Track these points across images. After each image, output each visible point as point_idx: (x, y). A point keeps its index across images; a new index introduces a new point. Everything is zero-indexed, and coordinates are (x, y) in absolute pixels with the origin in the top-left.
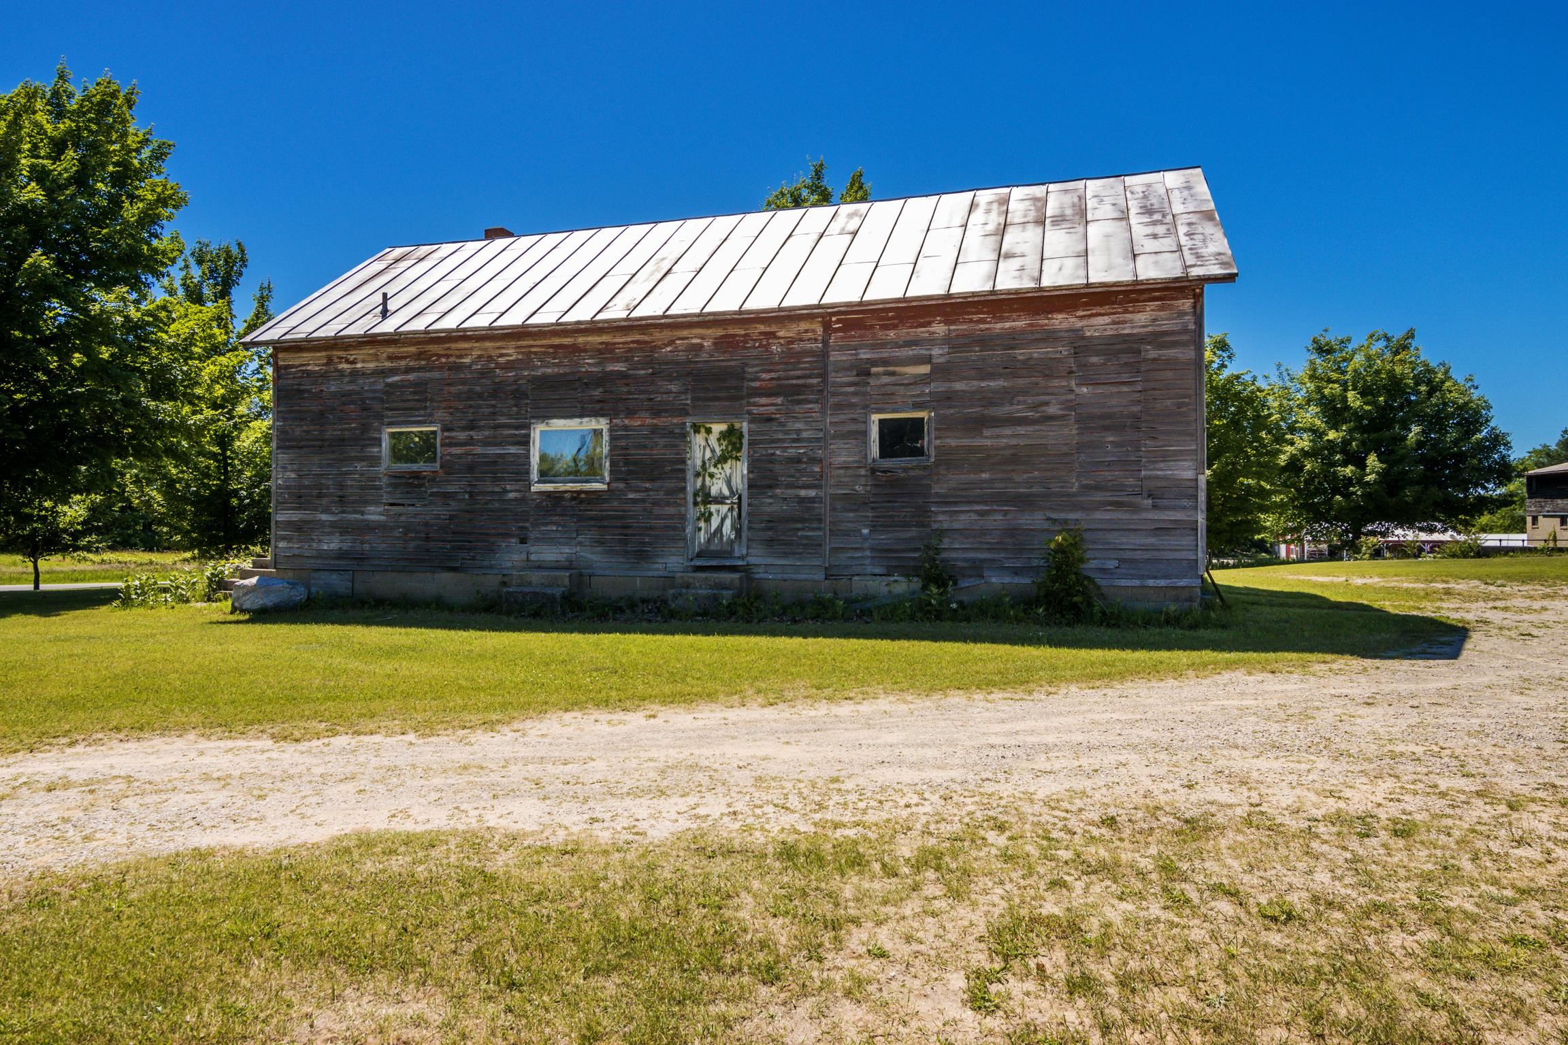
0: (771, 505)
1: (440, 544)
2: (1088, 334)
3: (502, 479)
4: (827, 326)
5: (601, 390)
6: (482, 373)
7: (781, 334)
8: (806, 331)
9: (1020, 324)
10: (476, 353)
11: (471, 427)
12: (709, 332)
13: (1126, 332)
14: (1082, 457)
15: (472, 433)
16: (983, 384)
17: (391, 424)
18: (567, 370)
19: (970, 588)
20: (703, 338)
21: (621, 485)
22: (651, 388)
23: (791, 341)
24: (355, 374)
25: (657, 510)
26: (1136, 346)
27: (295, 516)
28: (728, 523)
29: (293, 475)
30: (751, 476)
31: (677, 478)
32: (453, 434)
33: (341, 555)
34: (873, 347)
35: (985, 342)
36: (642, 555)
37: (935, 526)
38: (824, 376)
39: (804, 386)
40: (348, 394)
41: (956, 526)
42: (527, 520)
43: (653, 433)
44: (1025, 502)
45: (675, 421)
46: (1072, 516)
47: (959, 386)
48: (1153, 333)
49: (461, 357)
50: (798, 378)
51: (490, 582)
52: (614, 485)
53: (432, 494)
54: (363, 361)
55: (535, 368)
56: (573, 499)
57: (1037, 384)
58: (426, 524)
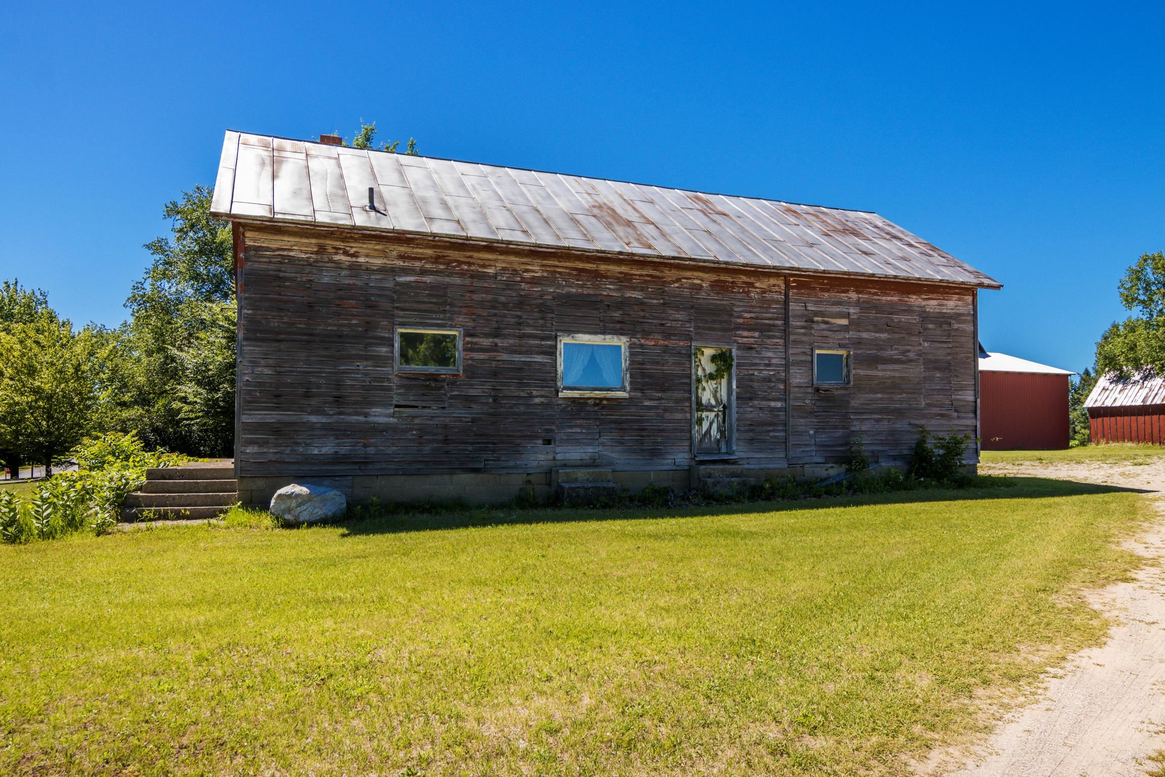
0: (752, 413)
1: (462, 447)
2: (928, 310)
3: (528, 385)
4: (787, 283)
5: (621, 312)
6: (508, 285)
7: (757, 285)
8: (774, 285)
9: (895, 299)
10: (500, 265)
11: (496, 333)
12: (706, 276)
13: (944, 311)
14: (927, 386)
15: (496, 340)
16: (877, 335)
17: (403, 325)
18: (591, 292)
19: (873, 471)
20: (702, 280)
21: (639, 394)
22: (663, 315)
23: (764, 292)
24: (355, 268)
25: (667, 416)
26: (949, 320)
27: (271, 417)
28: (715, 426)
29: (267, 371)
30: (738, 390)
31: (684, 390)
32: (475, 340)
33: (337, 459)
34: (816, 303)
35: (878, 308)
36: (655, 453)
37: (853, 428)
38: (786, 319)
39: (774, 325)
40: (349, 287)
41: (864, 428)
42: (553, 423)
43: (664, 352)
44: (899, 413)
45: (681, 344)
46: (922, 422)
47: (865, 335)
48: (956, 314)
49: (484, 266)
50: (769, 319)
51: (516, 482)
52: (632, 393)
53: (452, 397)
54: (367, 256)
55: (560, 286)
56: (596, 405)
57: (904, 338)
58: (445, 426)
